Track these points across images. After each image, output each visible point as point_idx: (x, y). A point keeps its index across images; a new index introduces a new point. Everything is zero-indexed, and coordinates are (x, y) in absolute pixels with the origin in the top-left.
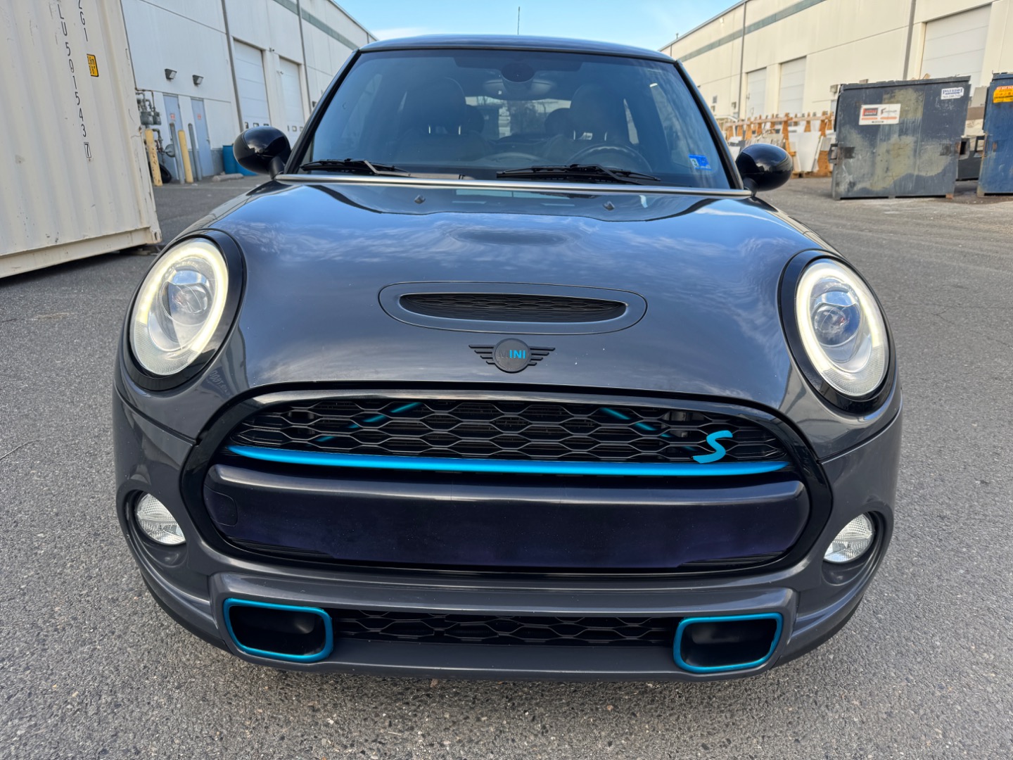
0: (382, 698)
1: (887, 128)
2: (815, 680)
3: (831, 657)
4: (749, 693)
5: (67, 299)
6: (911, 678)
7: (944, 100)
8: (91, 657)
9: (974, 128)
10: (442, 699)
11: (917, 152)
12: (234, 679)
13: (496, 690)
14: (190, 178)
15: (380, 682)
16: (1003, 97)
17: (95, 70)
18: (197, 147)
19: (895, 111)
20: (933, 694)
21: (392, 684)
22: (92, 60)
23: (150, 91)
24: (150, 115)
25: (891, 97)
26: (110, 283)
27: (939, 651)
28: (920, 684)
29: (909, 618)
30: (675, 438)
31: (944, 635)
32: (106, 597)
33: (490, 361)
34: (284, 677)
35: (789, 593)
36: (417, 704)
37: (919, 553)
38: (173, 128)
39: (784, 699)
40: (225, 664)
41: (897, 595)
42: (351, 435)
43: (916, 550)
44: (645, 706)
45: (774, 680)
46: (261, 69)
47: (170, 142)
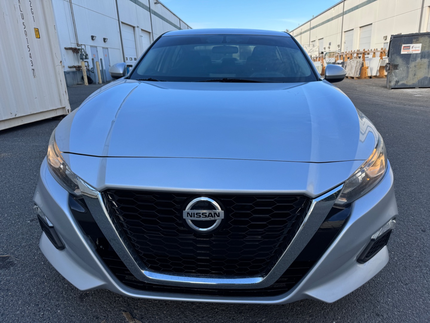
1: (415, 55)
11: (429, 66)
17: (38, 35)
19: (419, 47)
22: (37, 31)
23: (84, 45)
24: (84, 55)
25: (417, 41)
38: (94, 61)
46: (134, 35)
47: (92, 67)
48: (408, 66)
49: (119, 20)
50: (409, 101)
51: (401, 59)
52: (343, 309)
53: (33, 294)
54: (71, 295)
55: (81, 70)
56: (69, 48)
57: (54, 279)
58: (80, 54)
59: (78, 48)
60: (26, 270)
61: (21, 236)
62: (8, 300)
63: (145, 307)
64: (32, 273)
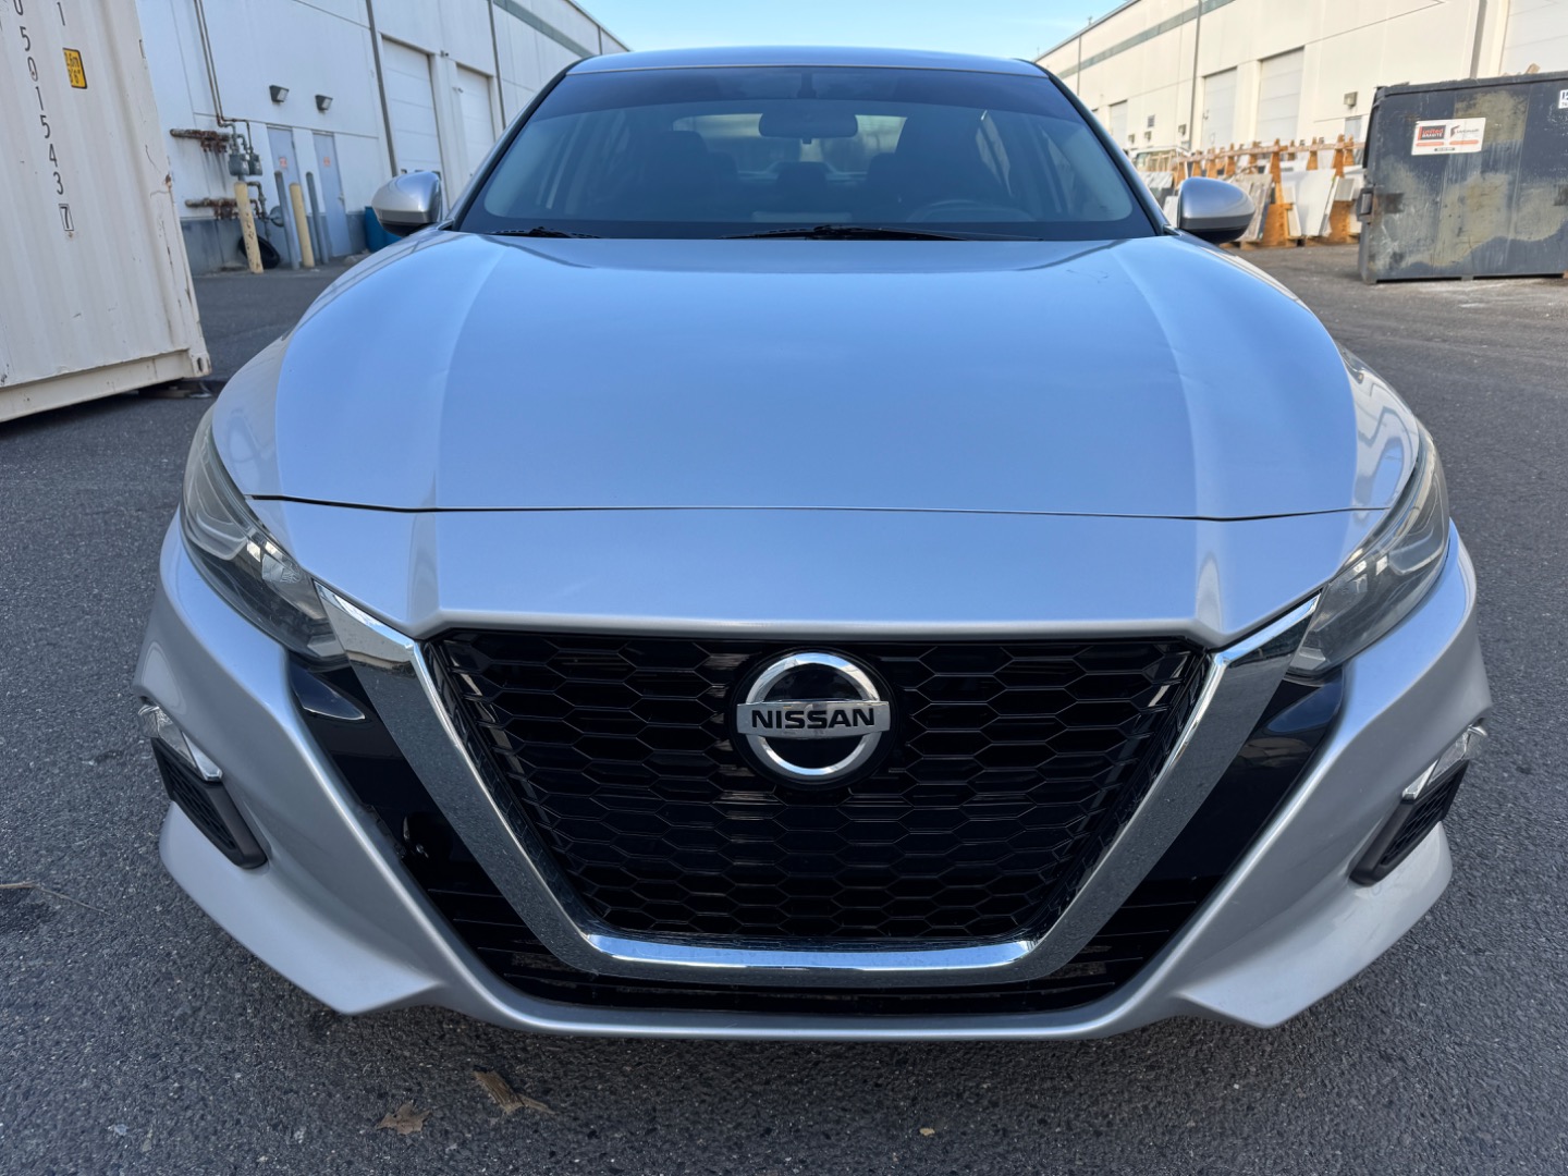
1: (1461, 160)
7: (1563, 110)
11: (1512, 201)
14: (310, 260)
17: (80, 76)
18: (322, 208)
19: (1476, 131)
22: (75, 60)
23: (244, 121)
24: (243, 158)
25: (1469, 107)
38: (281, 180)
46: (429, 84)
47: (278, 203)
48: (1438, 199)
49: (372, 29)
50: (1440, 325)
51: (1411, 174)
52: (1264, 1041)
53: (132, 1018)
54: (275, 1019)
55: (233, 217)
56: (188, 131)
57: (207, 965)
58: (231, 156)
59: (221, 131)
60: (97, 933)
61: (65, 815)
62: (42, 1042)
63: (553, 1053)
64: (121, 945)
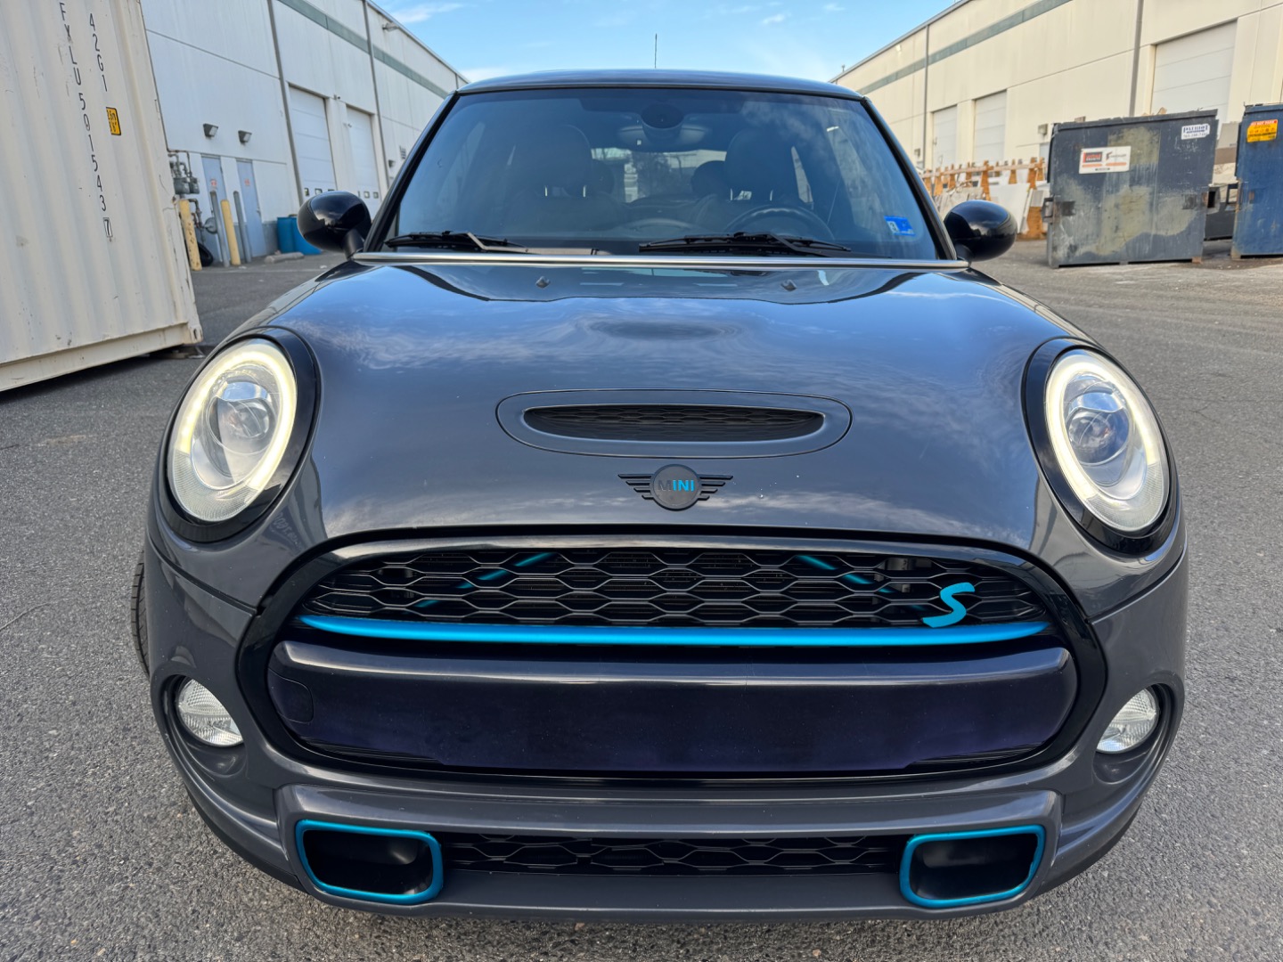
0: (512, 947)
1: (1115, 177)
2: (1086, 907)
3: (1106, 874)
4: (1001, 927)
5: (84, 418)
6: (1215, 901)
7: (1185, 140)
8: (122, 899)
9: (1225, 174)
10: (592, 946)
11: (1153, 206)
12: (314, 925)
13: (663, 932)
14: (237, 260)
15: (507, 924)
16: (1260, 135)
17: (117, 127)
18: (245, 220)
19: (1124, 155)
20: (1246, 924)
21: (524, 927)
22: (113, 115)
23: (185, 151)
24: (185, 182)
25: (1119, 138)
26: (138, 395)
27: (1248, 862)
28: (1228, 910)
29: (1203, 818)
30: (897, 594)
31: (1252, 840)
32: (141, 816)
33: (646, 495)
34: (379, 921)
35: (1051, 797)
36: (559, 954)
37: (1206, 728)
38: (214, 197)
39: (1048, 935)
40: (300, 905)
41: (1183, 787)
42: (463, 598)
43: (1202, 724)
44: (863, 949)
45: (1032, 909)
46: (324, 120)
47: (210, 215)
48: (1100, 205)
49: (281, 79)
51: (1080, 187)
